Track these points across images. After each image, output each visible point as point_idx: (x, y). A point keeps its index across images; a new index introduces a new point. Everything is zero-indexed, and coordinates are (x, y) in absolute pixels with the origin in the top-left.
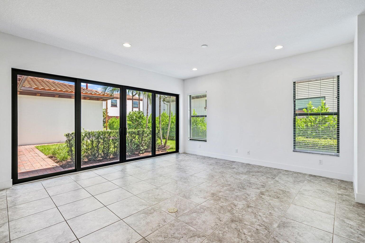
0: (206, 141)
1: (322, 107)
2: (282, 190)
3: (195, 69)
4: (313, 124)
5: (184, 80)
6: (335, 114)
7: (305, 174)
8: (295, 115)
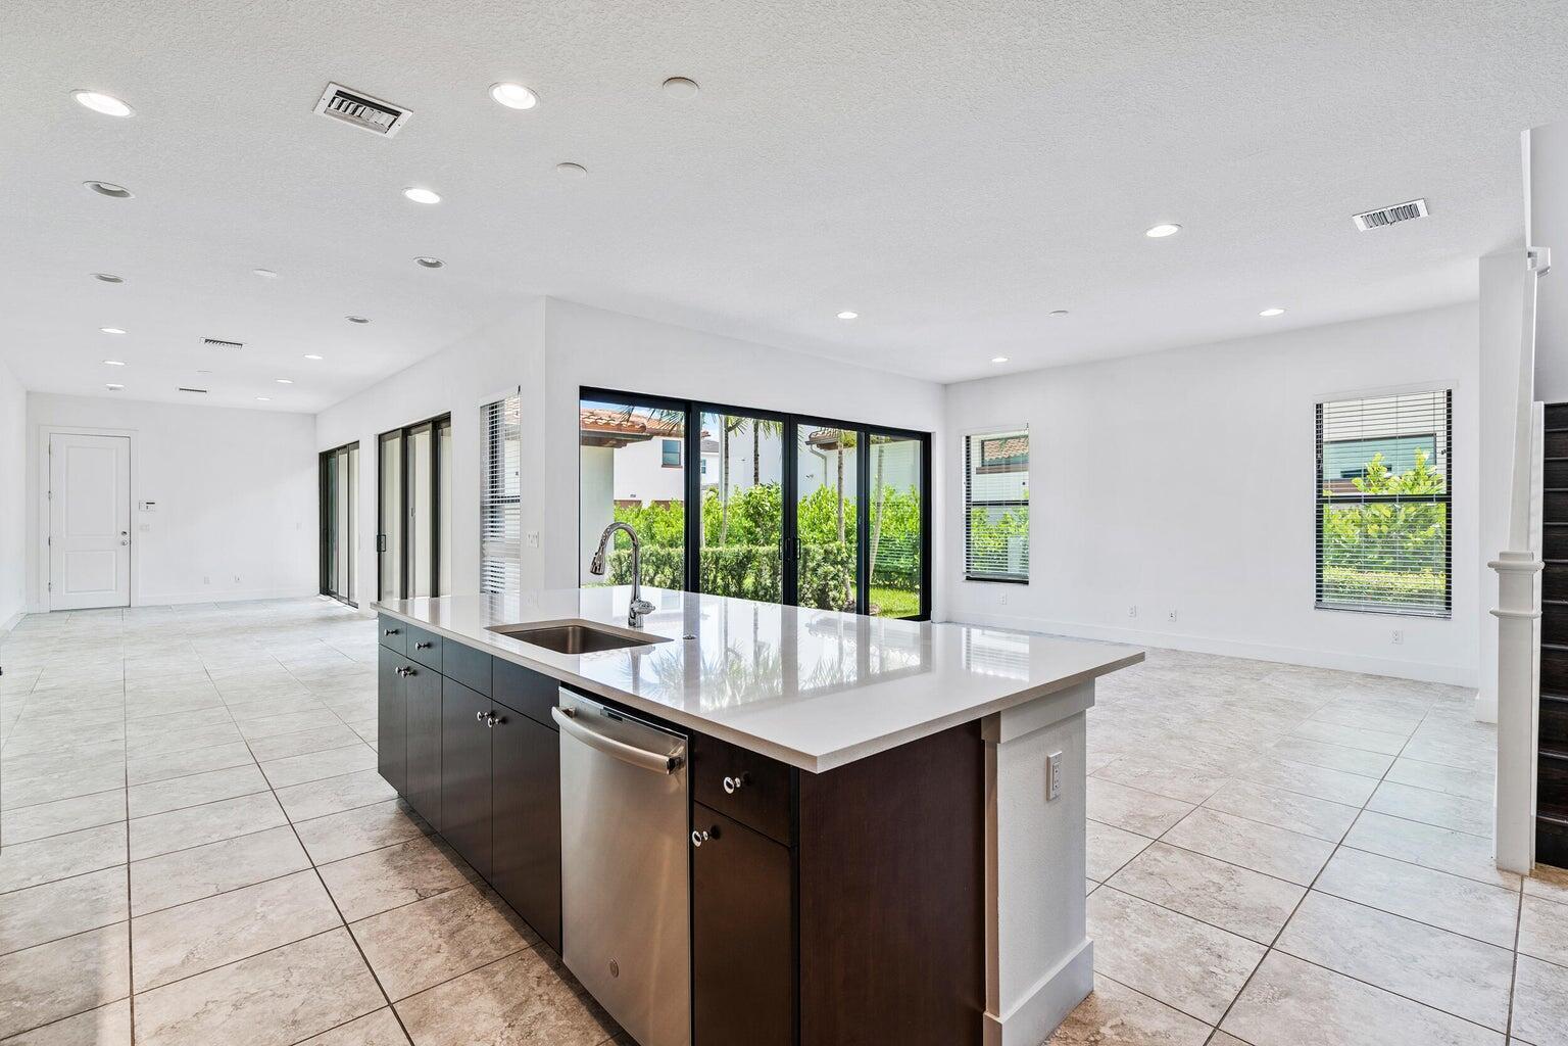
0: (1027, 583)
1: (1418, 474)
2: (1282, 700)
3: (1000, 360)
4: (1384, 528)
5: (946, 386)
6: (1440, 499)
7: (1351, 673)
8: (1321, 501)
